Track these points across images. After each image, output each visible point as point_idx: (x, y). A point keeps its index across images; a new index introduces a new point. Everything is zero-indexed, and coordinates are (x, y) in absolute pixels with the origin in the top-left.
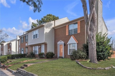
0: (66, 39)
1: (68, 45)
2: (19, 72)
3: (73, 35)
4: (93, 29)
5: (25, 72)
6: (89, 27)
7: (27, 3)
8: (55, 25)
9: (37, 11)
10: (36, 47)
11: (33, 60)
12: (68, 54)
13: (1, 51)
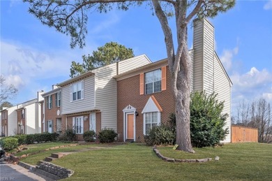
0: (140, 103)
1: (144, 115)
2: (43, 168)
3: (153, 94)
4: (184, 87)
5: (52, 166)
6: (175, 82)
7: (58, 27)
8: (117, 72)
9: (78, 45)
10: (79, 118)
11: (71, 145)
12: (144, 133)
13: (2, 126)
